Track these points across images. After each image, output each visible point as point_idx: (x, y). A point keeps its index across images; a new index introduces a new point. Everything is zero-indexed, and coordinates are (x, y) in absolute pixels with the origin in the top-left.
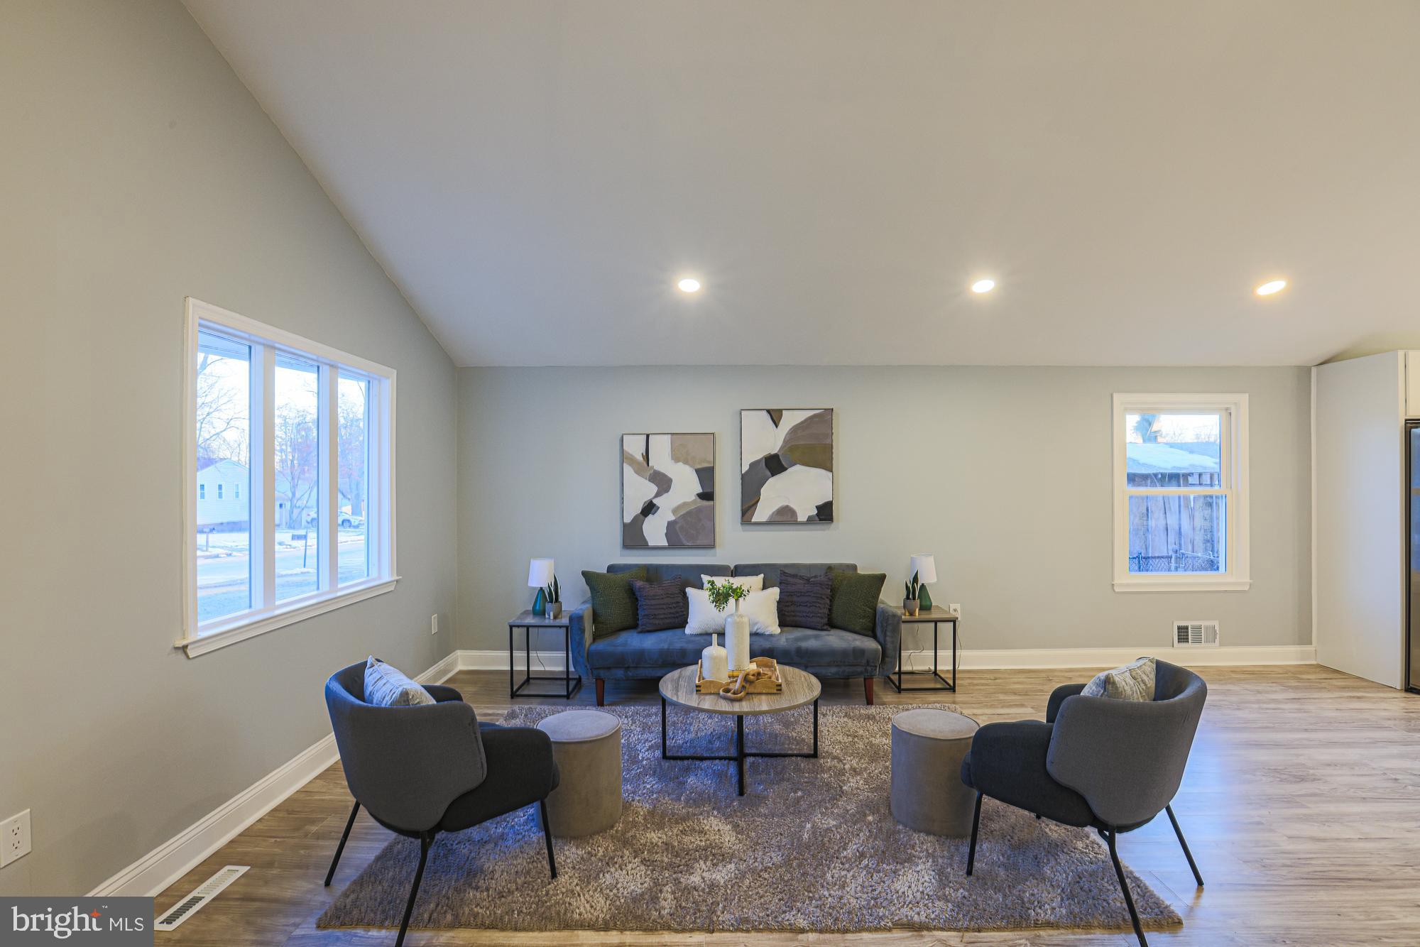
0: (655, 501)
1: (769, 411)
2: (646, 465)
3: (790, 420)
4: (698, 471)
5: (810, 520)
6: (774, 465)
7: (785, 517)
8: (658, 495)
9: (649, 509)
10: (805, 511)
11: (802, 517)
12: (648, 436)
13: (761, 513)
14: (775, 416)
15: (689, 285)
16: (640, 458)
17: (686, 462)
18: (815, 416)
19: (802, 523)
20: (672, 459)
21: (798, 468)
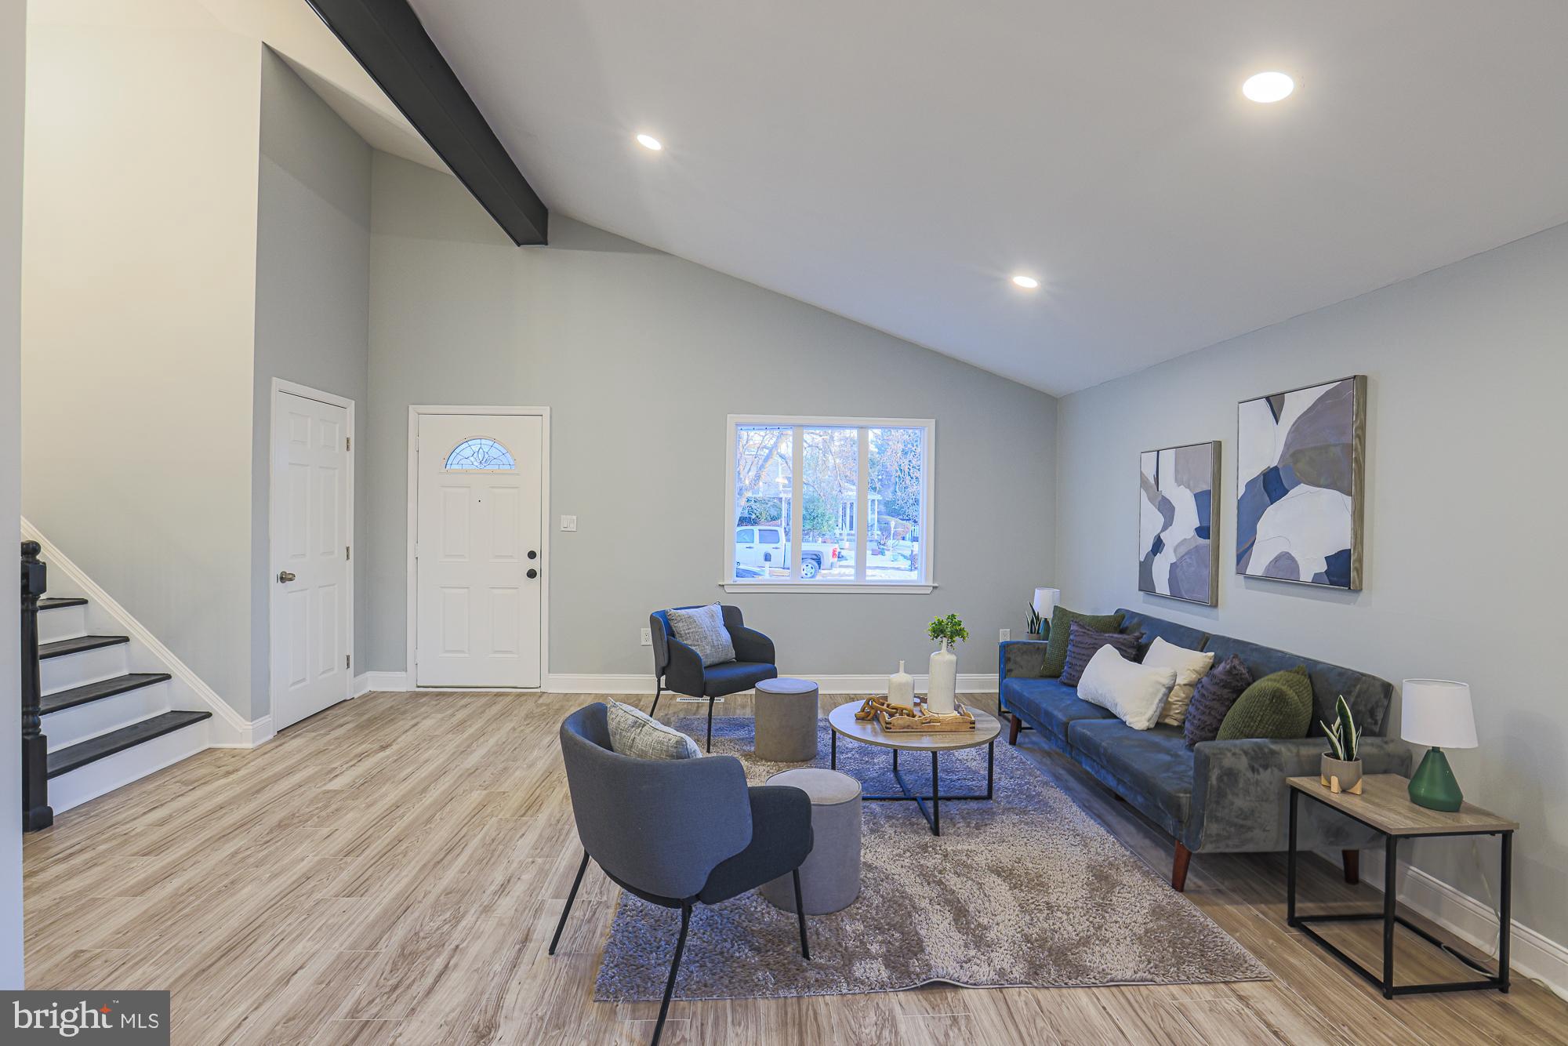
0: (1162, 536)
1: (1268, 399)
2: (1155, 487)
3: (1296, 406)
4: (1196, 496)
5: (1317, 578)
6: (1273, 485)
7: (1283, 573)
8: (1164, 529)
9: (1158, 546)
10: (1312, 565)
11: (1306, 576)
12: (1158, 451)
13: (1258, 564)
14: (1275, 403)
15: (1025, 282)
16: (1152, 481)
17: (1188, 487)
18: (1327, 393)
19: (1304, 585)
20: (1176, 480)
21: (1302, 488)
